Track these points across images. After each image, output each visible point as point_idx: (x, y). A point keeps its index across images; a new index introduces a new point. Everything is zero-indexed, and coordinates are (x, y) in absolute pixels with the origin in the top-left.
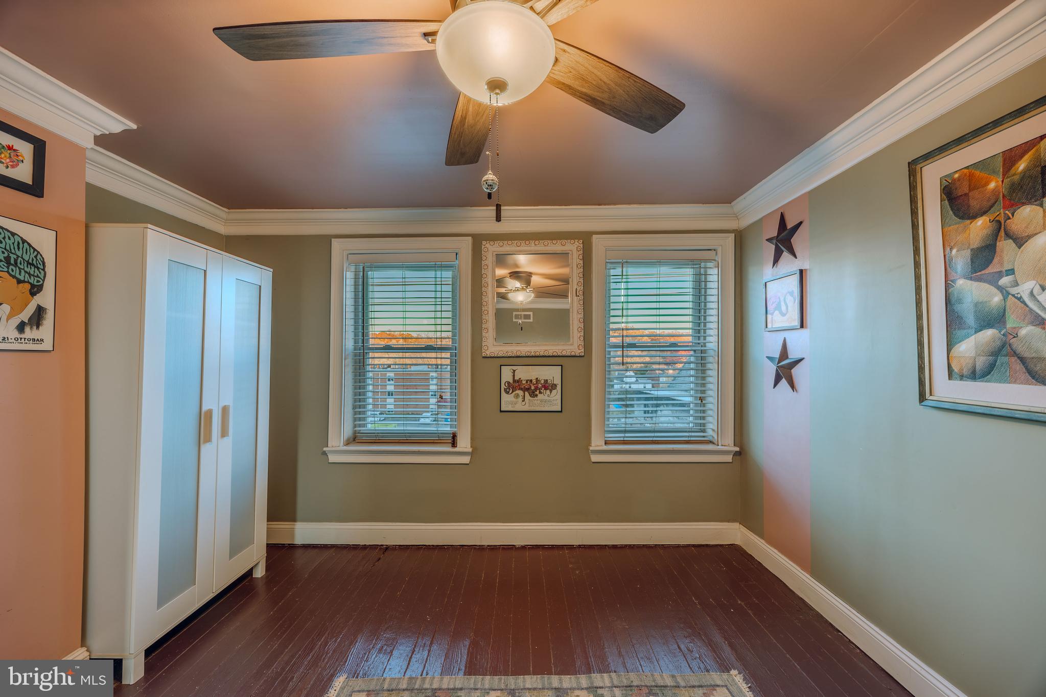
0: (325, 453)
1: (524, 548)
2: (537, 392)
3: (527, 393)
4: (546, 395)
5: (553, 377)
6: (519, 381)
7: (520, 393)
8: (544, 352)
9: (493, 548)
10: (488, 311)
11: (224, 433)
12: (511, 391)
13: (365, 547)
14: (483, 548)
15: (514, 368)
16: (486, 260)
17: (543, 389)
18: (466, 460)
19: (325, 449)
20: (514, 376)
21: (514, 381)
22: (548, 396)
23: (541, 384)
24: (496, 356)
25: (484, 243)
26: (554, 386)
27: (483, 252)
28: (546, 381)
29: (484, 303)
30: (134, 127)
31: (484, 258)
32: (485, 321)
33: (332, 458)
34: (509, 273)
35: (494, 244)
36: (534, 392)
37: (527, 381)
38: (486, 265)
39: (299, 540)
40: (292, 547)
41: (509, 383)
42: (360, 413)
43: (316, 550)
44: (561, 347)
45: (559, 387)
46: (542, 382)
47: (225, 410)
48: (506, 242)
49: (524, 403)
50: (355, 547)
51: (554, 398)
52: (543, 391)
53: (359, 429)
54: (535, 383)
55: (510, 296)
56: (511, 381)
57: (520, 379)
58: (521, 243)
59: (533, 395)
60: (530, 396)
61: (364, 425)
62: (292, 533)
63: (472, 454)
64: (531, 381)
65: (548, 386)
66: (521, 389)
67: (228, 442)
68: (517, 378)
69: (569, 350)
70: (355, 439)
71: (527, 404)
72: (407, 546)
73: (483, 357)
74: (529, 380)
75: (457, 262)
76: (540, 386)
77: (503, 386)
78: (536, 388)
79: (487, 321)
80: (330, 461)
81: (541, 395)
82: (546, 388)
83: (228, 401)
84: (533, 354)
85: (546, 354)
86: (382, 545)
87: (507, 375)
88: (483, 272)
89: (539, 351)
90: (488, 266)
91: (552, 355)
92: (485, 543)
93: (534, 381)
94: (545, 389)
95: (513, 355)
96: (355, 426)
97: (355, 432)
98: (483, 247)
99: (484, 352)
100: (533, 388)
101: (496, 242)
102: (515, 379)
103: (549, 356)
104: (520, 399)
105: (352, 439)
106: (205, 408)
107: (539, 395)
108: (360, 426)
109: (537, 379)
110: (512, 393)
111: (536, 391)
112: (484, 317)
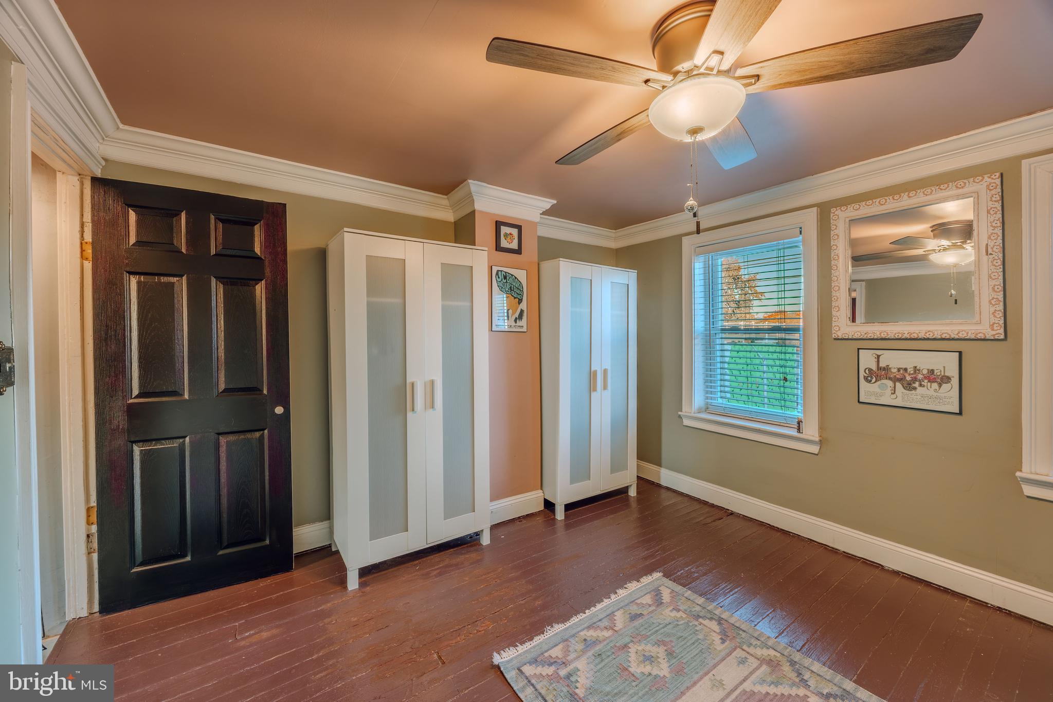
0: (680, 417)
1: (897, 573)
2: (917, 384)
3: (898, 385)
4: (932, 390)
5: (944, 367)
6: (887, 369)
7: (890, 383)
8: (926, 333)
9: (850, 557)
10: (839, 287)
11: (605, 387)
12: (874, 380)
13: (713, 506)
14: (837, 552)
15: (879, 352)
16: (836, 229)
17: (926, 381)
18: (815, 449)
19: (680, 413)
20: (878, 362)
21: (879, 368)
22: (935, 390)
23: (923, 375)
24: (850, 337)
25: (833, 210)
26: (947, 380)
27: (832, 221)
28: (932, 372)
29: (834, 278)
30: (555, 202)
31: (833, 227)
32: (836, 298)
33: (686, 422)
34: (931, 227)
35: (847, 209)
36: (910, 384)
37: (899, 370)
38: (837, 235)
39: (664, 483)
40: (659, 486)
41: (870, 370)
42: (711, 387)
43: (675, 494)
44: (957, 328)
45: (955, 381)
46: (925, 372)
47: (605, 371)
48: (864, 203)
49: (894, 396)
50: (705, 503)
51: (945, 395)
52: (925, 384)
53: (711, 401)
54: (912, 372)
55: (933, 257)
56: (874, 368)
57: (888, 366)
58: (886, 200)
59: (909, 386)
60: (905, 389)
61: (715, 399)
62: (658, 474)
63: (821, 443)
64: (906, 370)
65: (936, 378)
66: (890, 379)
67: (607, 394)
68: (882, 364)
69: (973, 331)
70: (707, 409)
71: (900, 398)
72: (751, 518)
73: (835, 339)
74: (901, 368)
75: (801, 237)
76: (920, 377)
77: (862, 374)
78: (915, 380)
79: (838, 298)
80: (684, 424)
81: (921, 388)
82: (931, 381)
83: (607, 365)
84: (906, 336)
85: (930, 337)
86: (728, 510)
87: (867, 360)
88: (832, 243)
89: (917, 332)
90: (838, 236)
91: (939, 337)
92: (841, 547)
93: (911, 370)
94: (929, 381)
95: (876, 337)
96: (707, 398)
97: (707, 404)
98: (832, 215)
99: (835, 333)
100: (908, 378)
101: (849, 206)
102: (880, 365)
103: (935, 339)
104: (889, 391)
105: (703, 410)
106: (593, 369)
107: (919, 388)
108: (711, 398)
109: (916, 367)
110: (874, 383)
111: (914, 383)
112: (834, 293)
